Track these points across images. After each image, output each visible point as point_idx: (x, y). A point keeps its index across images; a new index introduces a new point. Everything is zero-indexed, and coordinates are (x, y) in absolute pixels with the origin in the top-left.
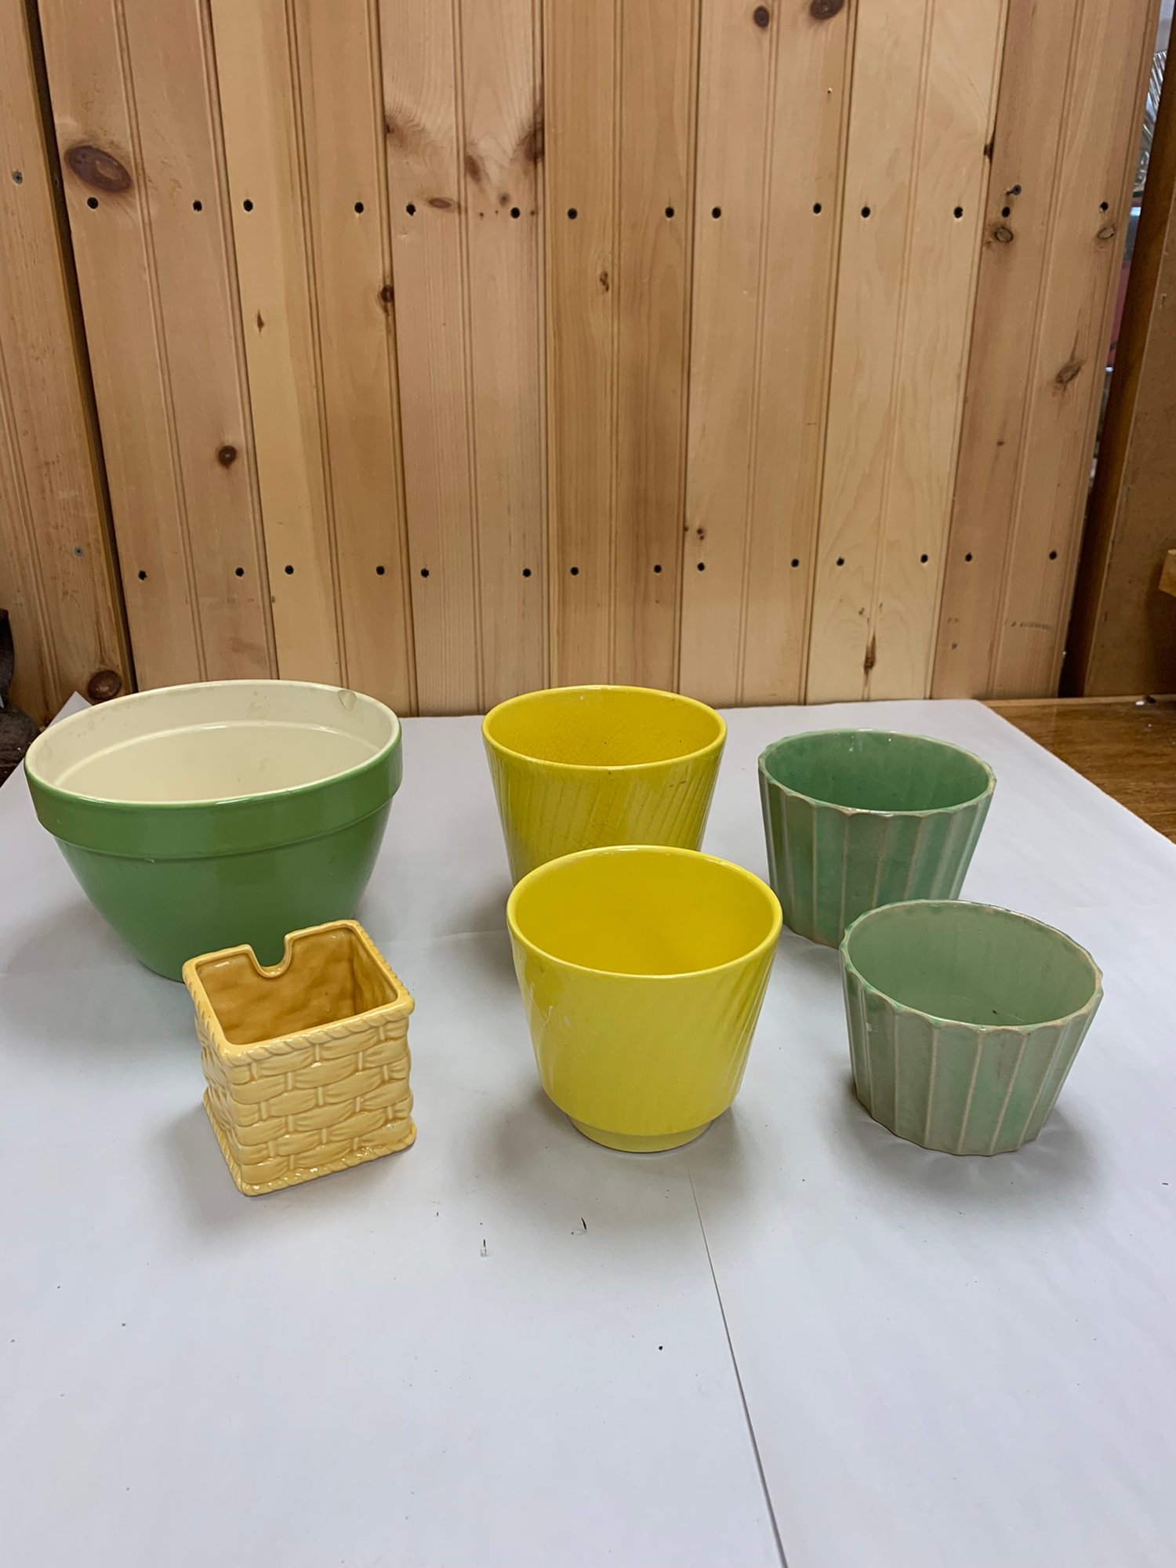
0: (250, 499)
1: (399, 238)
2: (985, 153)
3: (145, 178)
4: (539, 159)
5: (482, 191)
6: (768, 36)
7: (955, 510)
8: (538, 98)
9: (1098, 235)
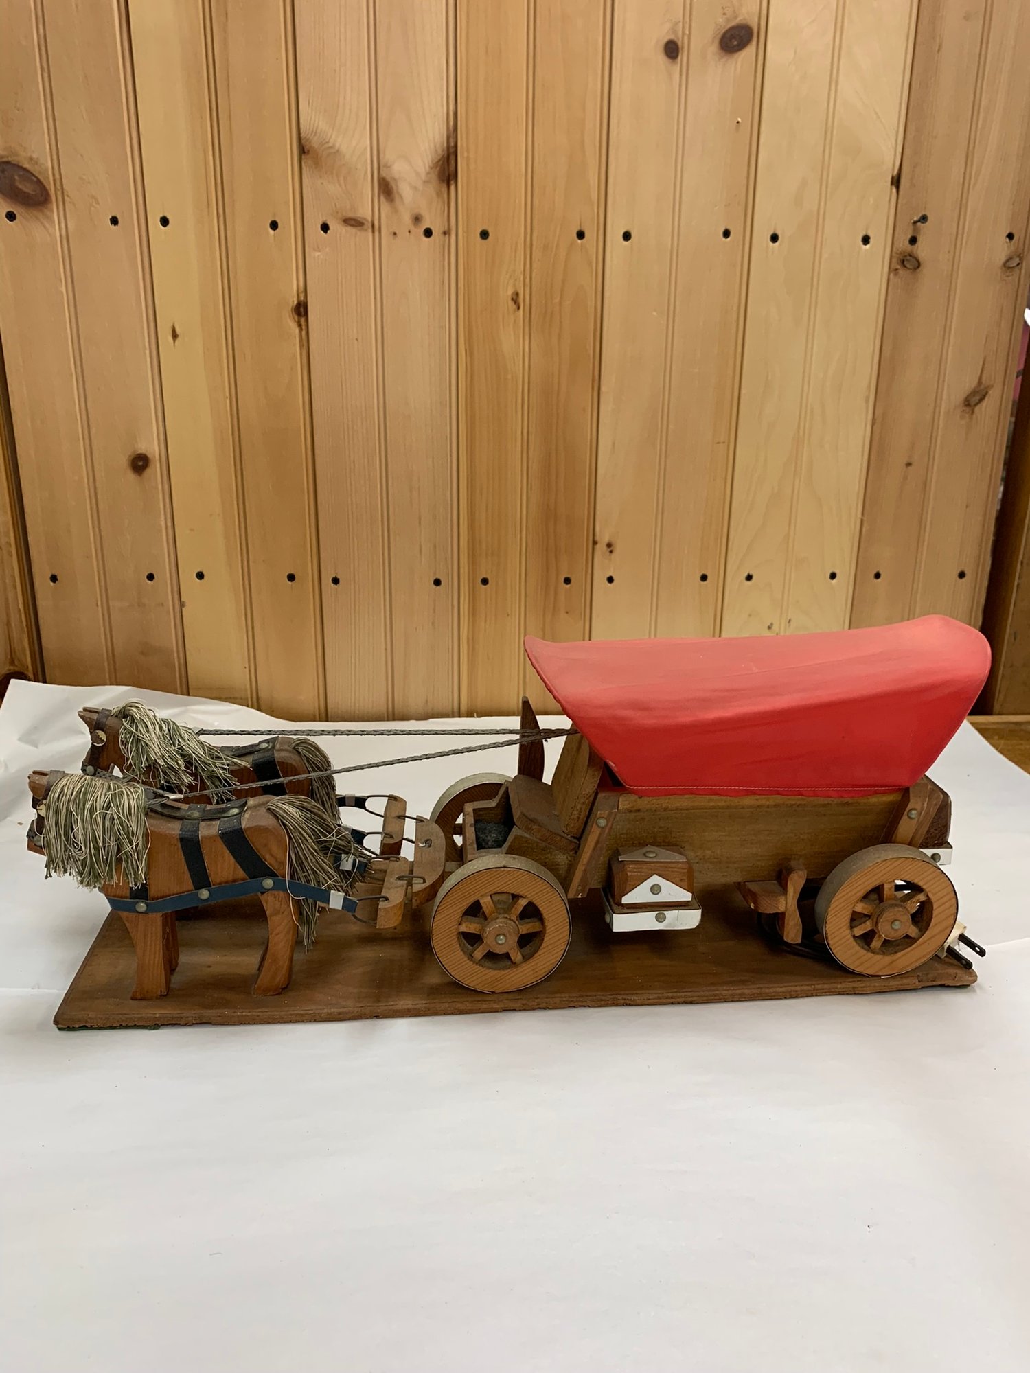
0: (162, 506)
1: (312, 255)
2: (892, 183)
3: (63, 193)
4: (452, 182)
5: (396, 211)
6: (679, 69)
7: (864, 529)
8: (451, 123)
9: (1005, 264)
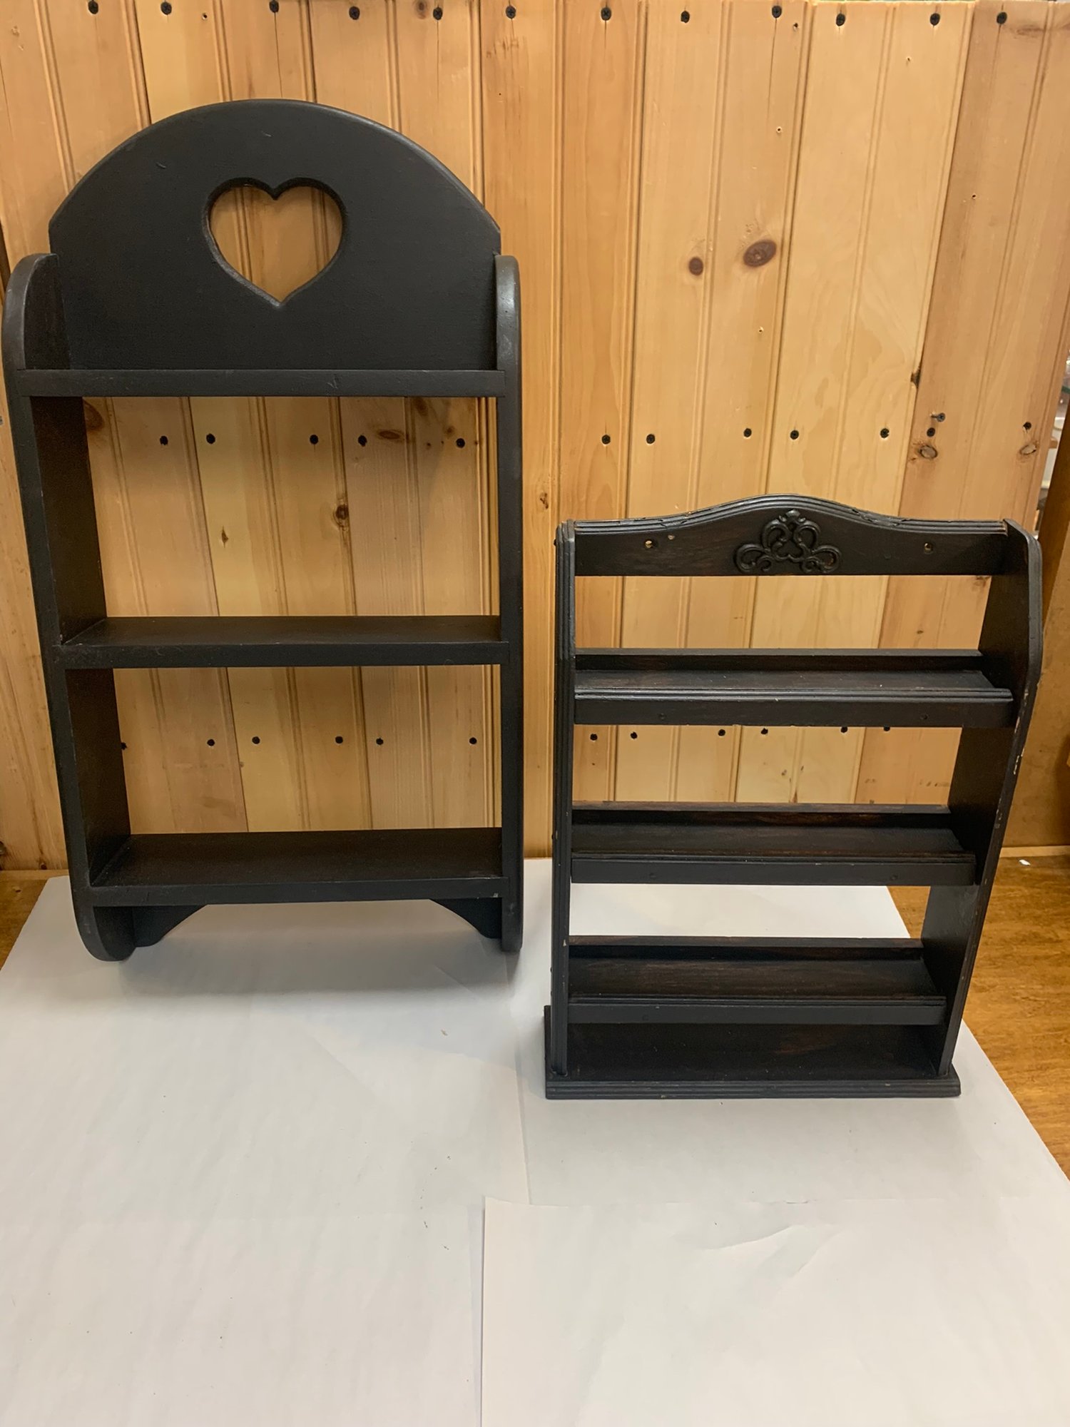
0: (218, 683)
1: (351, 465)
2: (912, 380)
3: (115, 418)
5: (428, 422)
6: (702, 281)
9: (1020, 452)
